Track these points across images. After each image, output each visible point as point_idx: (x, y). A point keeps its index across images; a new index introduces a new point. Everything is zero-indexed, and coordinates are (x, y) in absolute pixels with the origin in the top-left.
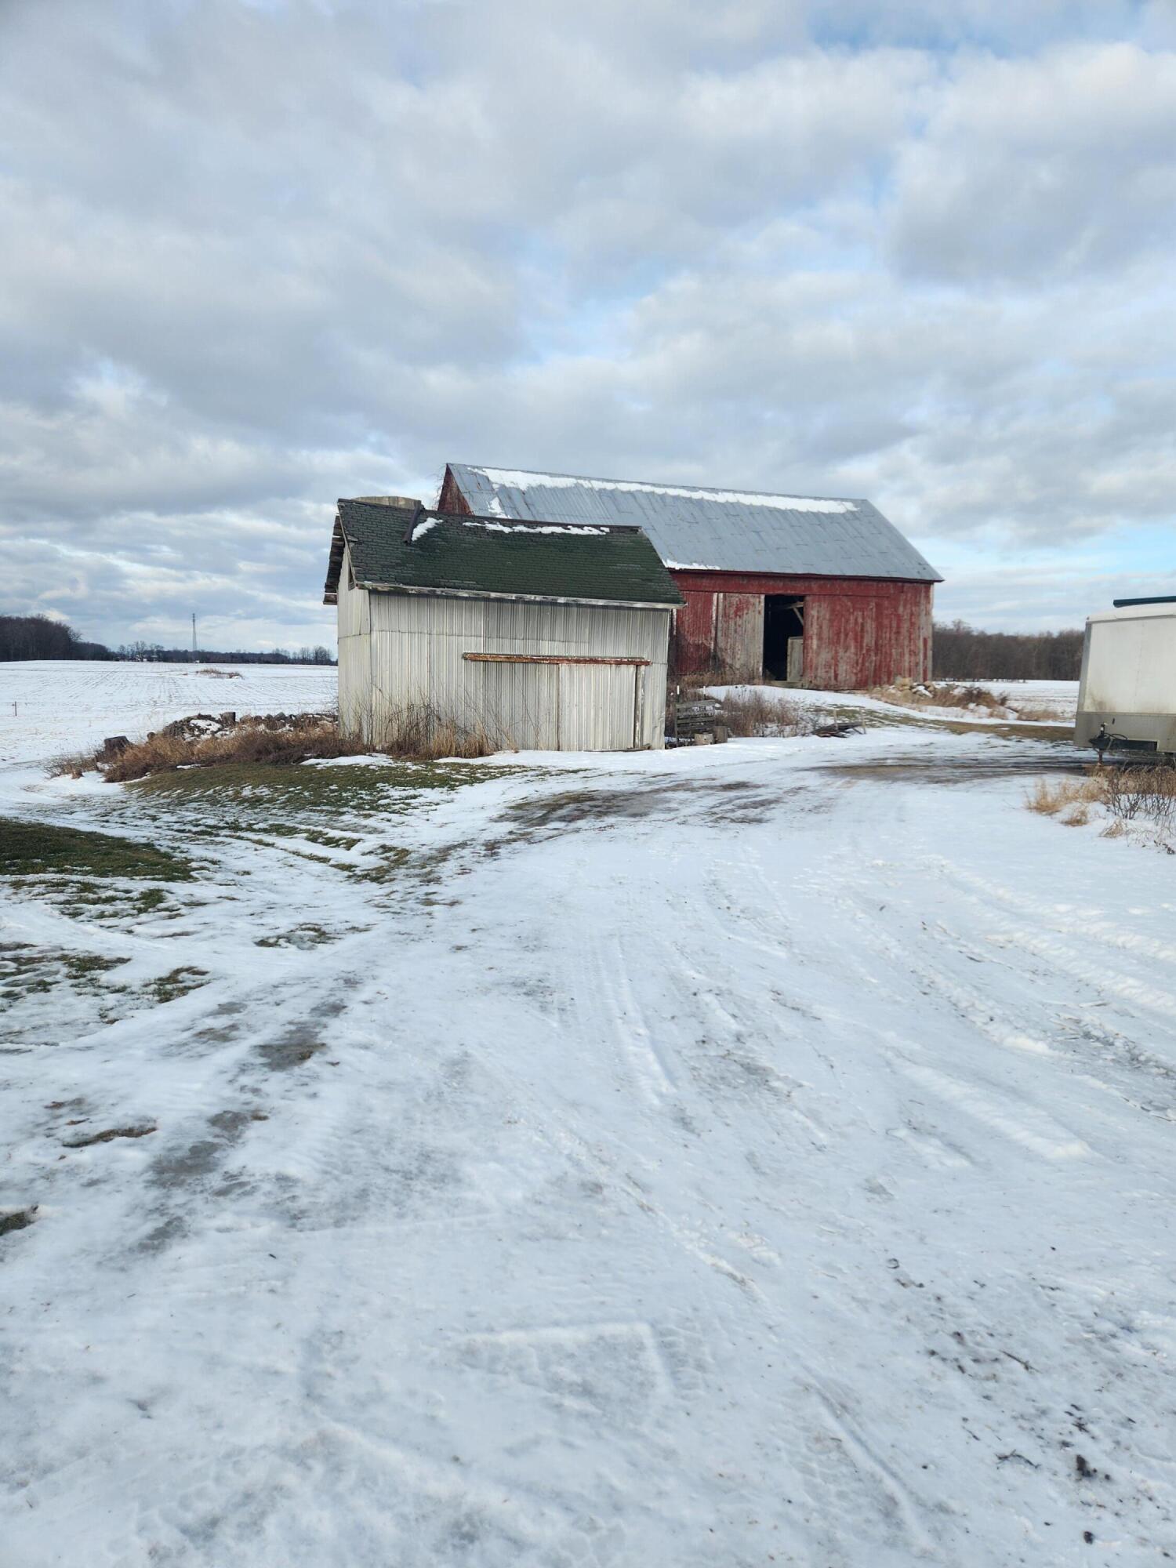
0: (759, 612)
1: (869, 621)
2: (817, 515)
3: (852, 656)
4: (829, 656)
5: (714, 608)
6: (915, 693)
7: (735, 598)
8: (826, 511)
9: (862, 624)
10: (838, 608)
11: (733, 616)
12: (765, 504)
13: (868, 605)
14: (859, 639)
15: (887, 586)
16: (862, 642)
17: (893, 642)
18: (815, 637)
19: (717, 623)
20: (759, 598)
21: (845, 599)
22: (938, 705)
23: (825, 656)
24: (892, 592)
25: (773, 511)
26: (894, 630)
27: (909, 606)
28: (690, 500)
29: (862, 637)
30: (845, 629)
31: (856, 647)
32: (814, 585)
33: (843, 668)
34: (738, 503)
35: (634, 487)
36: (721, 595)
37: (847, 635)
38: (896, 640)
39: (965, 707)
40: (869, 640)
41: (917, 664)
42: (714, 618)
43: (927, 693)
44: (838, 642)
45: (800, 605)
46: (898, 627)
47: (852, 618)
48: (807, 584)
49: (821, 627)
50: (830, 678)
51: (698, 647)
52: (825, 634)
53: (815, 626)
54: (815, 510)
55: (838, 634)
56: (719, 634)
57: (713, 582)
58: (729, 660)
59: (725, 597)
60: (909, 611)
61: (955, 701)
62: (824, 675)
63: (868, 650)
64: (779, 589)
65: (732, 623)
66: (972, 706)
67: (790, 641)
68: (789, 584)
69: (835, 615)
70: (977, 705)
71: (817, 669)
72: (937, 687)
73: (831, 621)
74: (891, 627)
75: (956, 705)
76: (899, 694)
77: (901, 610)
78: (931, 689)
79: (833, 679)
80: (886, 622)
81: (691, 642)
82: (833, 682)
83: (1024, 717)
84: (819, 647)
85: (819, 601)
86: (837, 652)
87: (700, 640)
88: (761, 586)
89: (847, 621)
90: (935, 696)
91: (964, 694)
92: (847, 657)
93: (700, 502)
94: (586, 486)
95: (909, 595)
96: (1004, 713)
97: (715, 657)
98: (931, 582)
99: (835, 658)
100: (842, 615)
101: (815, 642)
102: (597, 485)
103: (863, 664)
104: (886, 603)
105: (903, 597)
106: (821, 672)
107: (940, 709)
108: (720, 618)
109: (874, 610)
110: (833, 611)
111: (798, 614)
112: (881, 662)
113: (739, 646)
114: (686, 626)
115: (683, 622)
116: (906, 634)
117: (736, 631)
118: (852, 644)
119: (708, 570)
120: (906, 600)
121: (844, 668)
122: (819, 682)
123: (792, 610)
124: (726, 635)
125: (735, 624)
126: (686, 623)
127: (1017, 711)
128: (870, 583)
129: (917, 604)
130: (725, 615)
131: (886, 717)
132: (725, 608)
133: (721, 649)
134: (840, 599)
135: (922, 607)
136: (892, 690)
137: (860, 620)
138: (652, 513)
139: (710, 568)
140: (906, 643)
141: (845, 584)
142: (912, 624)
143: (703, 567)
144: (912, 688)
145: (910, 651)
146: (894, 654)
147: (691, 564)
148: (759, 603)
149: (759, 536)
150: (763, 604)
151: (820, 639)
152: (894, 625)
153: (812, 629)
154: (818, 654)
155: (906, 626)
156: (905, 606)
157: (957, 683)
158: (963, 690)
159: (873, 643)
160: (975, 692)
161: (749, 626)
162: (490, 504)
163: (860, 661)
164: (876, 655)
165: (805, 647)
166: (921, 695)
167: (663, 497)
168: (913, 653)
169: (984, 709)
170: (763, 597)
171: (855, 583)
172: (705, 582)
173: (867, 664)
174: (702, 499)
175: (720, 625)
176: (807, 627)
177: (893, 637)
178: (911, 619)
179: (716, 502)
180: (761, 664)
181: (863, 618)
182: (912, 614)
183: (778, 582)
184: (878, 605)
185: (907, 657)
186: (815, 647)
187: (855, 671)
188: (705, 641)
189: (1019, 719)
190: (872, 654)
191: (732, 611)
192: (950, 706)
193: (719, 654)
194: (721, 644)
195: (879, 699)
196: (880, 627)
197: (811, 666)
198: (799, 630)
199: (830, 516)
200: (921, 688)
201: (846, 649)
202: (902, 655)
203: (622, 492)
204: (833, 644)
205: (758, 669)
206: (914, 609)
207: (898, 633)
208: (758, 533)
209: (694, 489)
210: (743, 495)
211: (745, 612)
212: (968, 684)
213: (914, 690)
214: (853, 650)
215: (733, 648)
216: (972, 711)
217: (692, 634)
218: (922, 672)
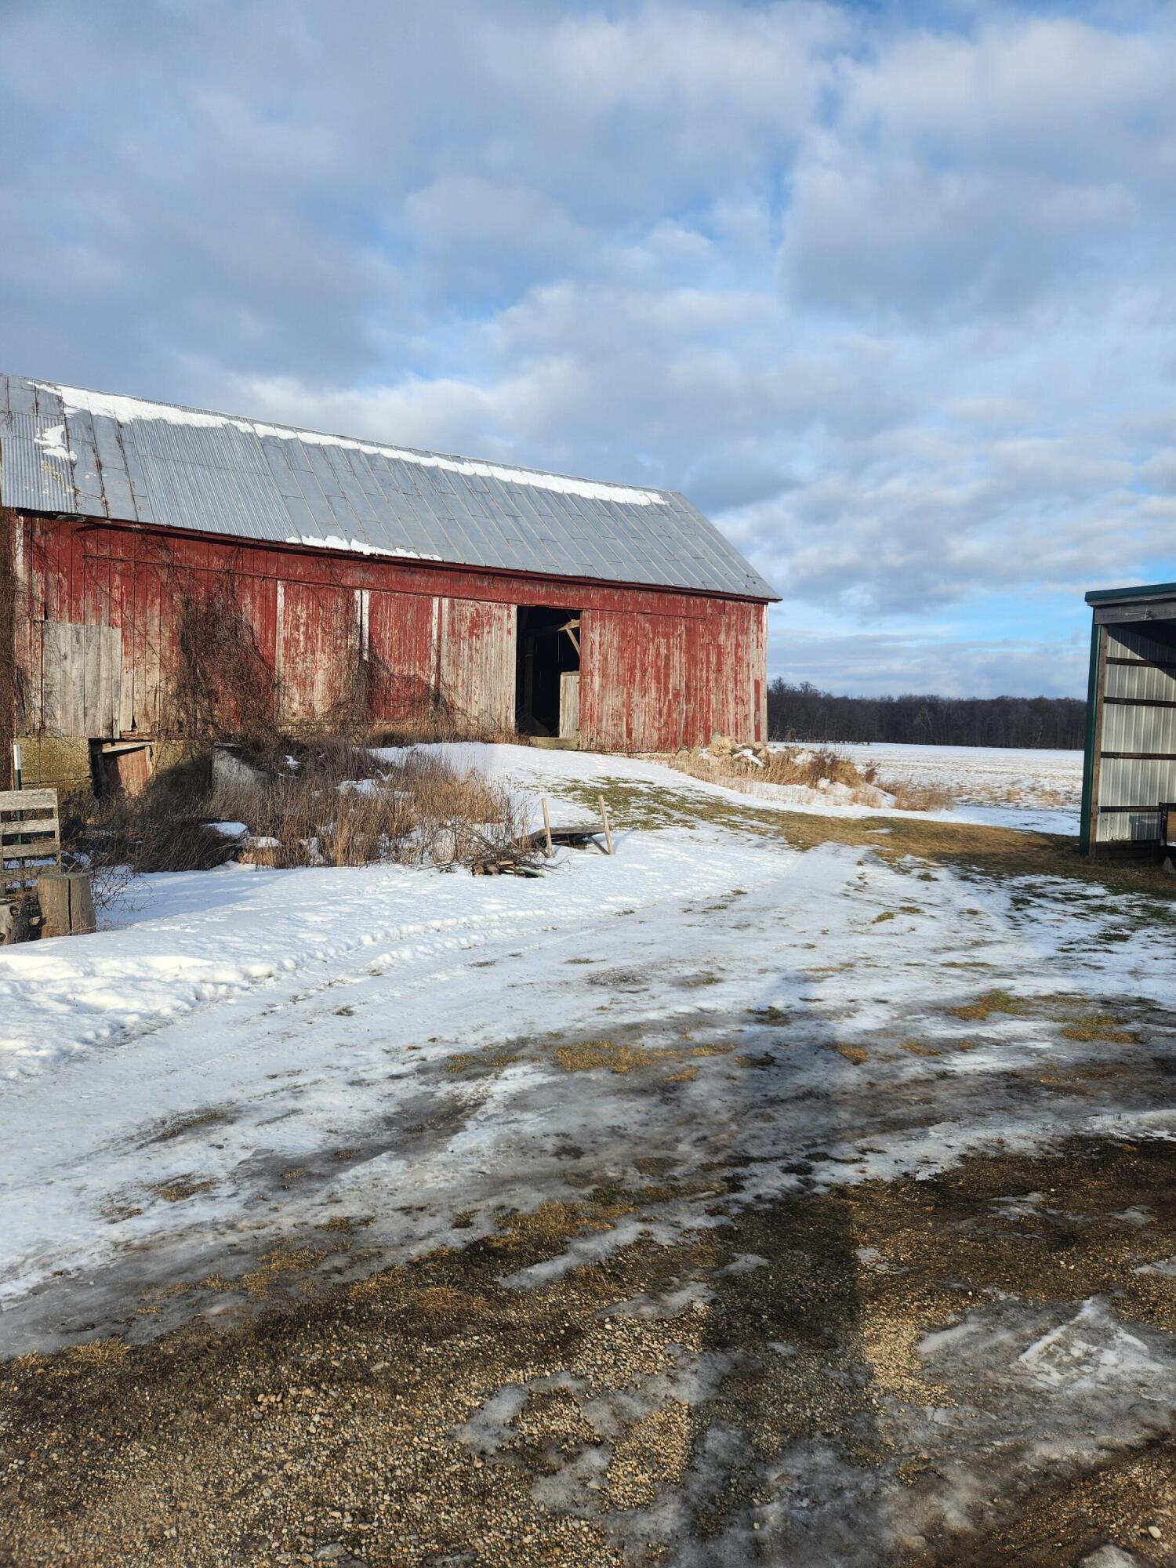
0: (509, 632)
1: (677, 653)
2: (607, 504)
3: (653, 703)
4: (618, 702)
5: (435, 621)
6: (738, 760)
7: (469, 608)
8: (622, 501)
9: (667, 657)
10: (631, 630)
11: (467, 635)
12: (532, 483)
13: (675, 629)
14: (662, 677)
15: (702, 603)
16: (666, 683)
17: (712, 684)
18: (596, 672)
19: (439, 646)
20: (509, 609)
21: (640, 617)
22: (771, 781)
23: (613, 701)
24: (709, 611)
25: (543, 493)
26: (713, 667)
27: (733, 633)
28: (417, 466)
29: (667, 676)
30: (642, 664)
31: (658, 689)
32: (595, 595)
33: (639, 720)
34: (491, 478)
35: (326, 440)
36: (446, 602)
37: (644, 672)
38: (716, 681)
39: (813, 785)
40: (677, 680)
41: (746, 717)
42: (435, 637)
43: (756, 760)
44: (632, 680)
45: (574, 623)
46: (719, 663)
47: (652, 651)
48: (583, 592)
49: (605, 659)
50: (621, 736)
51: (408, 681)
52: (612, 669)
53: (597, 657)
54: (606, 498)
55: (632, 669)
56: (444, 662)
57: (431, 580)
58: (460, 704)
59: (452, 607)
60: (734, 641)
61: (797, 774)
62: (611, 729)
63: (676, 695)
64: (541, 597)
65: (464, 646)
66: (823, 783)
67: (562, 678)
68: (554, 589)
69: (628, 642)
70: (831, 782)
71: (600, 721)
72: (771, 750)
73: (620, 649)
74: (708, 661)
75: (800, 781)
76: (714, 761)
77: (722, 638)
78: (762, 754)
79: (625, 736)
80: (702, 655)
81: (396, 672)
82: (625, 739)
83: (905, 804)
84: (603, 687)
85: (602, 619)
86: (629, 696)
87: (411, 670)
88: (512, 591)
89: (645, 652)
90: (767, 764)
91: (811, 763)
92: (646, 705)
93: (433, 471)
94: (243, 430)
95: (734, 618)
96: (875, 796)
97: (437, 697)
98: (762, 602)
99: (627, 705)
100: (637, 643)
101: (597, 680)
102: (262, 430)
103: (669, 715)
104: (701, 628)
105: (725, 619)
106: (607, 725)
107: (774, 788)
108: (445, 637)
109: (684, 636)
110: (623, 635)
111: (573, 638)
112: (695, 711)
113: (476, 682)
114: (387, 648)
115: (380, 641)
116: (732, 674)
117: (471, 659)
118: (653, 686)
119: (421, 560)
120: (729, 625)
121: (642, 720)
122: (603, 739)
123: (565, 631)
124: (455, 664)
125: (470, 648)
126: (387, 642)
127: (892, 792)
128: (678, 597)
129: (745, 631)
130: (453, 633)
131: (682, 804)
132: (452, 622)
133: (448, 687)
134: (632, 619)
135: (753, 636)
136: (704, 754)
137: (663, 651)
138: (349, 476)
139: (425, 557)
140: (731, 685)
141: (641, 596)
142: (739, 660)
143: (412, 555)
144: (734, 751)
145: (736, 698)
146: (713, 701)
147: (394, 548)
148: (508, 620)
149: (516, 521)
150: (514, 619)
151: (604, 675)
152: (713, 659)
153: (592, 660)
154: (602, 699)
155: (729, 661)
156: (728, 633)
157: (802, 745)
158: (810, 758)
159: (683, 684)
160: (828, 761)
161: (493, 652)
162: (42, 432)
163: (665, 710)
164: (688, 701)
165: (583, 688)
166: (747, 764)
167: (372, 458)
168: (739, 700)
169: (842, 789)
170: (514, 609)
171: (656, 595)
172: (419, 579)
173: (674, 715)
174: (436, 468)
175: (444, 649)
176: (585, 657)
177: (712, 677)
178: (736, 653)
179: (457, 473)
180: (513, 711)
181: (668, 648)
182: (738, 645)
183: (538, 588)
184: (688, 630)
185: (732, 705)
186: (596, 687)
187: (657, 725)
188: (419, 673)
189: (898, 806)
190: (682, 700)
191: (464, 628)
192: (789, 782)
193: (443, 692)
194: (448, 677)
195: (682, 770)
196: (692, 660)
197: (591, 716)
198: (573, 663)
199: (627, 508)
200: (748, 753)
201: (645, 692)
202: (724, 703)
203: (304, 444)
204: (624, 684)
205: (507, 718)
206: (740, 637)
207: (719, 671)
208: (515, 518)
209: (427, 454)
210: (501, 469)
211: (486, 629)
212: (817, 747)
213: (736, 756)
214: (653, 694)
215: (467, 684)
216: (824, 791)
217: (398, 661)
218: (753, 728)
